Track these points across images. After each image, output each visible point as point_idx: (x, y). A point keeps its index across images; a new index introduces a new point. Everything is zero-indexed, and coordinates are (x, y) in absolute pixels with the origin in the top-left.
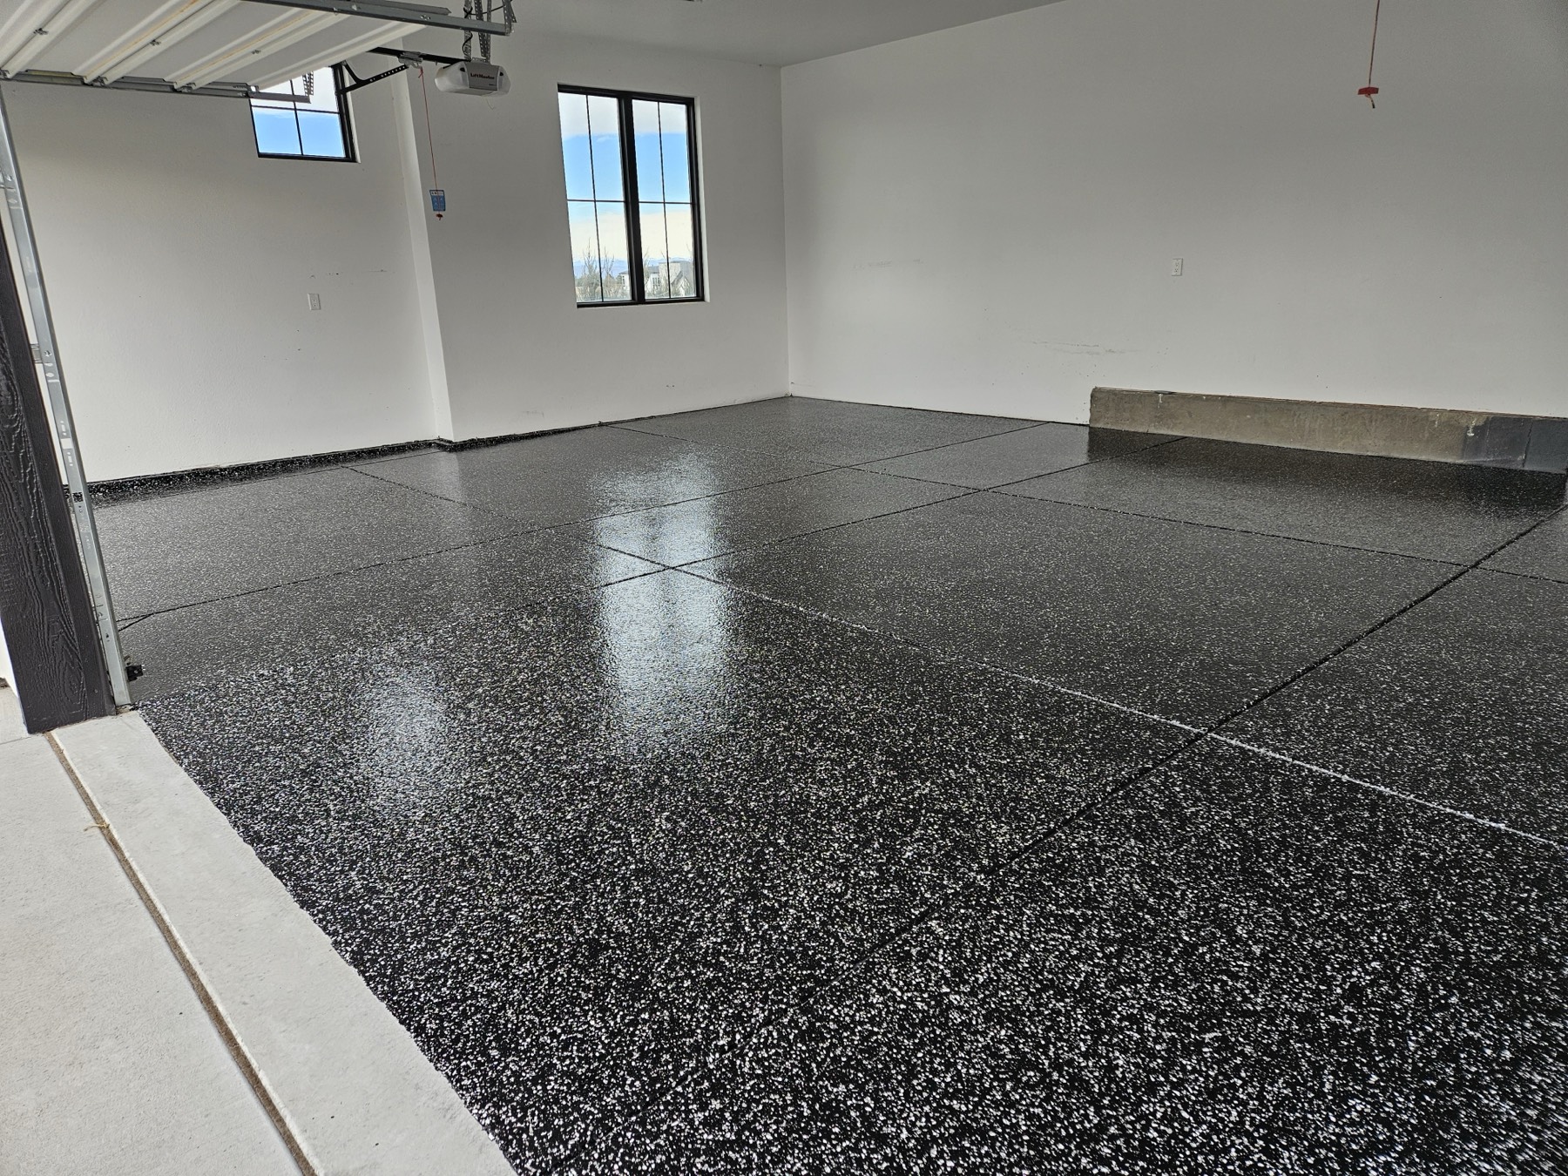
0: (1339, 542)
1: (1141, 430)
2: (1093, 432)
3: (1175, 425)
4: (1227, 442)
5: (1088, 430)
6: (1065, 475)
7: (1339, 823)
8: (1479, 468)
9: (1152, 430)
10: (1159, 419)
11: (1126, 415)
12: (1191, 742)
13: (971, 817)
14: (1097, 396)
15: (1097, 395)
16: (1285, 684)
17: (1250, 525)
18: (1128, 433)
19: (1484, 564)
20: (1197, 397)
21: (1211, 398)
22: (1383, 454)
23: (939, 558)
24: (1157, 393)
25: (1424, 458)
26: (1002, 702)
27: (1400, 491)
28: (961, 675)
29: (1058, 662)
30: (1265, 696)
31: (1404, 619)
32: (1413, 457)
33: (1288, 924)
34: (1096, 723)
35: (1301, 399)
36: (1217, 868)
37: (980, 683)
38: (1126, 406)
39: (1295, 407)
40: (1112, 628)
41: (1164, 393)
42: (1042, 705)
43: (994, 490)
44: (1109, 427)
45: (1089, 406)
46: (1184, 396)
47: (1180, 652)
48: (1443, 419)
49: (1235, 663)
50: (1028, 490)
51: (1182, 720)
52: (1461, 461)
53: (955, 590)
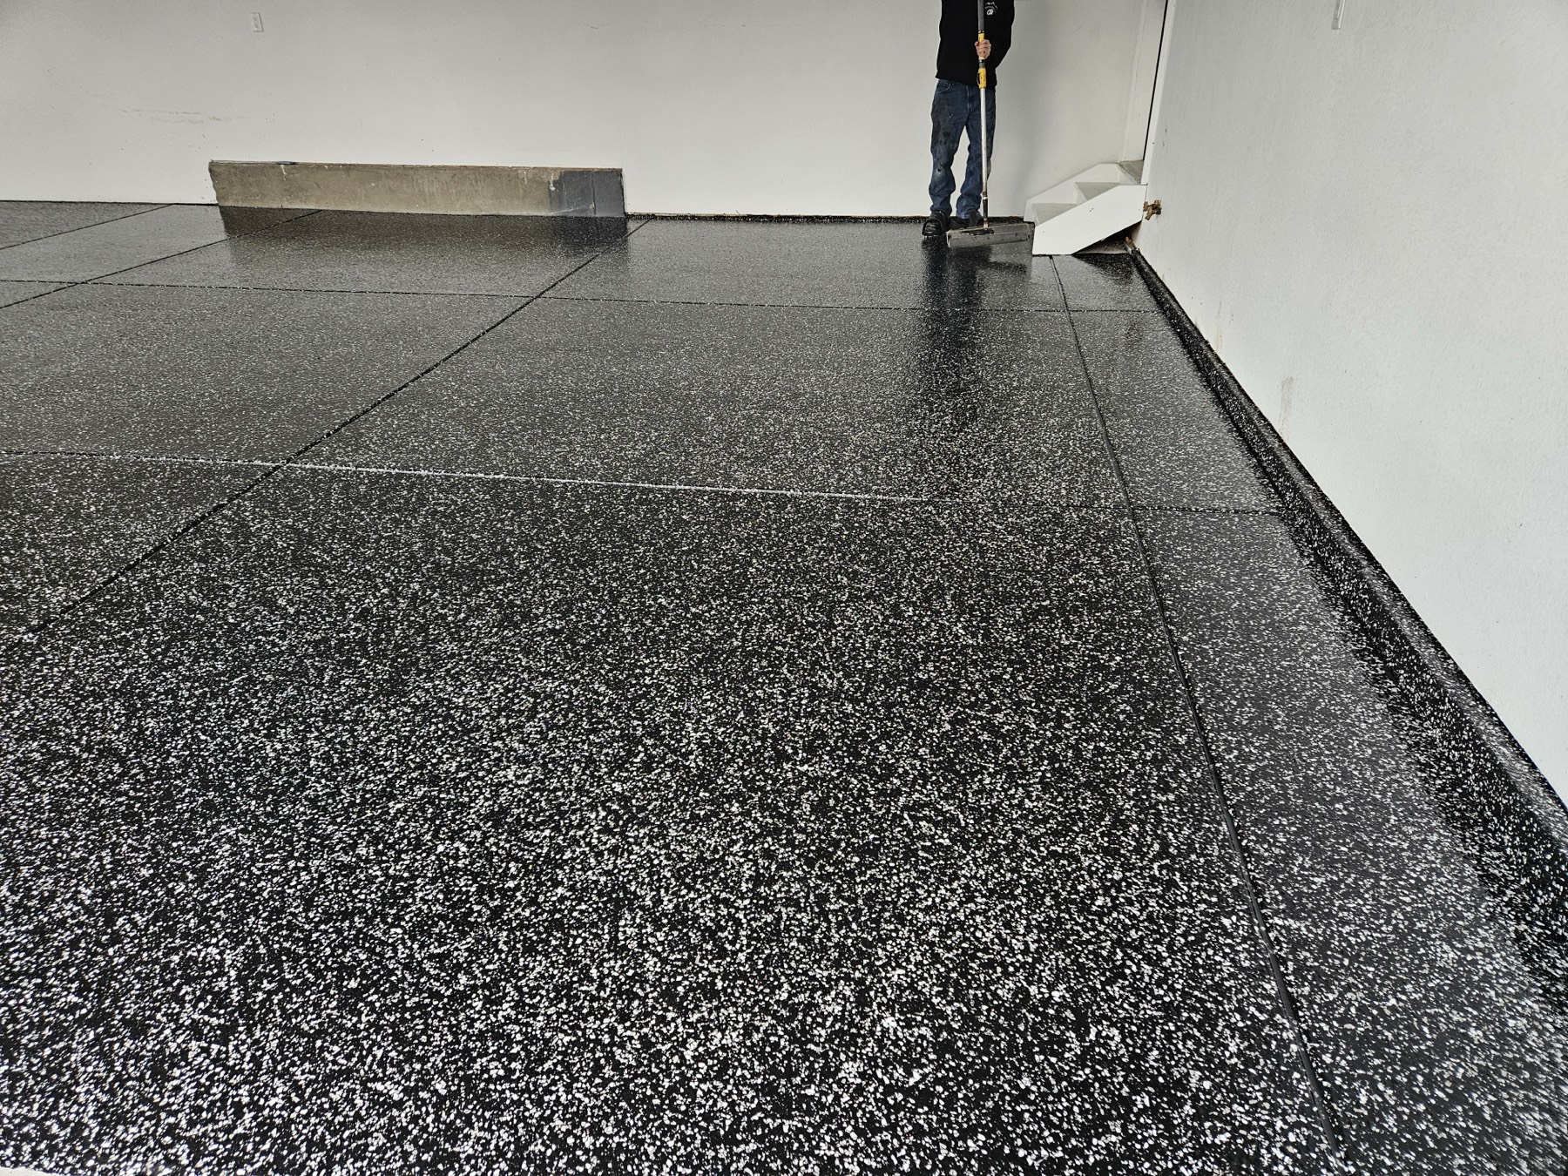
0: (440, 291)
1: (275, 206)
2: (225, 212)
3: (307, 198)
4: (361, 213)
5: (217, 210)
6: (183, 257)
7: (382, 504)
8: (565, 218)
9: (286, 205)
10: (289, 193)
11: (254, 190)
12: (268, 474)
13: (24, 590)
14: (217, 171)
15: (214, 168)
16: (365, 412)
17: (366, 286)
18: (261, 210)
19: (548, 294)
20: (320, 167)
21: (333, 168)
22: (494, 212)
23: (15, 360)
24: (279, 164)
25: (524, 213)
26: (75, 484)
27: (500, 243)
28: (28, 469)
29: (145, 435)
30: (344, 425)
31: (474, 345)
32: (517, 213)
33: (323, 585)
34: (176, 480)
35: (414, 164)
36: (270, 564)
37: (51, 472)
38: (251, 179)
39: (411, 172)
40: (211, 395)
41: (285, 164)
42: (120, 476)
43: (96, 281)
44: (240, 204)
45: (210, 182)
46: (306, 166)
47: (276, 404)
48: (530, 176)
49: (325, 404)
50: (137, 277)
51: (264, 459)
52: (551, 214)
53: (32, 389)
